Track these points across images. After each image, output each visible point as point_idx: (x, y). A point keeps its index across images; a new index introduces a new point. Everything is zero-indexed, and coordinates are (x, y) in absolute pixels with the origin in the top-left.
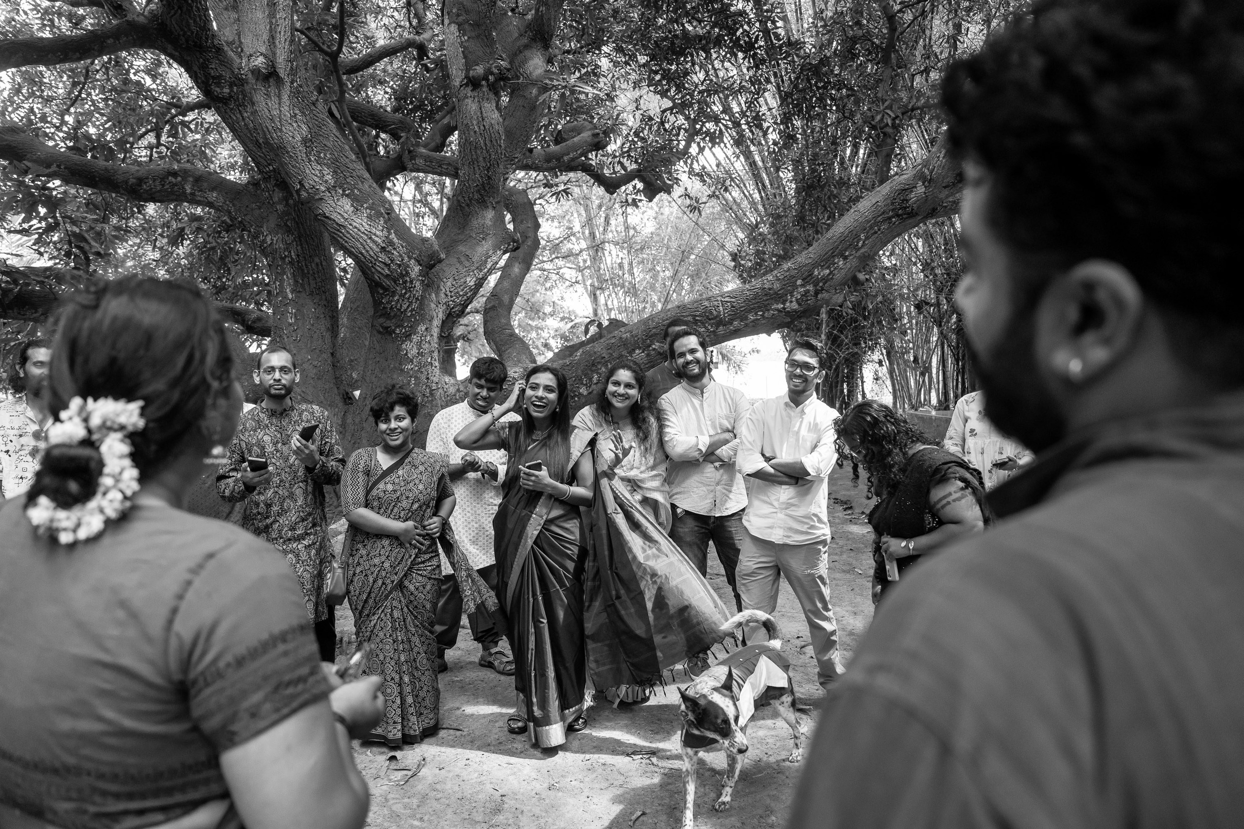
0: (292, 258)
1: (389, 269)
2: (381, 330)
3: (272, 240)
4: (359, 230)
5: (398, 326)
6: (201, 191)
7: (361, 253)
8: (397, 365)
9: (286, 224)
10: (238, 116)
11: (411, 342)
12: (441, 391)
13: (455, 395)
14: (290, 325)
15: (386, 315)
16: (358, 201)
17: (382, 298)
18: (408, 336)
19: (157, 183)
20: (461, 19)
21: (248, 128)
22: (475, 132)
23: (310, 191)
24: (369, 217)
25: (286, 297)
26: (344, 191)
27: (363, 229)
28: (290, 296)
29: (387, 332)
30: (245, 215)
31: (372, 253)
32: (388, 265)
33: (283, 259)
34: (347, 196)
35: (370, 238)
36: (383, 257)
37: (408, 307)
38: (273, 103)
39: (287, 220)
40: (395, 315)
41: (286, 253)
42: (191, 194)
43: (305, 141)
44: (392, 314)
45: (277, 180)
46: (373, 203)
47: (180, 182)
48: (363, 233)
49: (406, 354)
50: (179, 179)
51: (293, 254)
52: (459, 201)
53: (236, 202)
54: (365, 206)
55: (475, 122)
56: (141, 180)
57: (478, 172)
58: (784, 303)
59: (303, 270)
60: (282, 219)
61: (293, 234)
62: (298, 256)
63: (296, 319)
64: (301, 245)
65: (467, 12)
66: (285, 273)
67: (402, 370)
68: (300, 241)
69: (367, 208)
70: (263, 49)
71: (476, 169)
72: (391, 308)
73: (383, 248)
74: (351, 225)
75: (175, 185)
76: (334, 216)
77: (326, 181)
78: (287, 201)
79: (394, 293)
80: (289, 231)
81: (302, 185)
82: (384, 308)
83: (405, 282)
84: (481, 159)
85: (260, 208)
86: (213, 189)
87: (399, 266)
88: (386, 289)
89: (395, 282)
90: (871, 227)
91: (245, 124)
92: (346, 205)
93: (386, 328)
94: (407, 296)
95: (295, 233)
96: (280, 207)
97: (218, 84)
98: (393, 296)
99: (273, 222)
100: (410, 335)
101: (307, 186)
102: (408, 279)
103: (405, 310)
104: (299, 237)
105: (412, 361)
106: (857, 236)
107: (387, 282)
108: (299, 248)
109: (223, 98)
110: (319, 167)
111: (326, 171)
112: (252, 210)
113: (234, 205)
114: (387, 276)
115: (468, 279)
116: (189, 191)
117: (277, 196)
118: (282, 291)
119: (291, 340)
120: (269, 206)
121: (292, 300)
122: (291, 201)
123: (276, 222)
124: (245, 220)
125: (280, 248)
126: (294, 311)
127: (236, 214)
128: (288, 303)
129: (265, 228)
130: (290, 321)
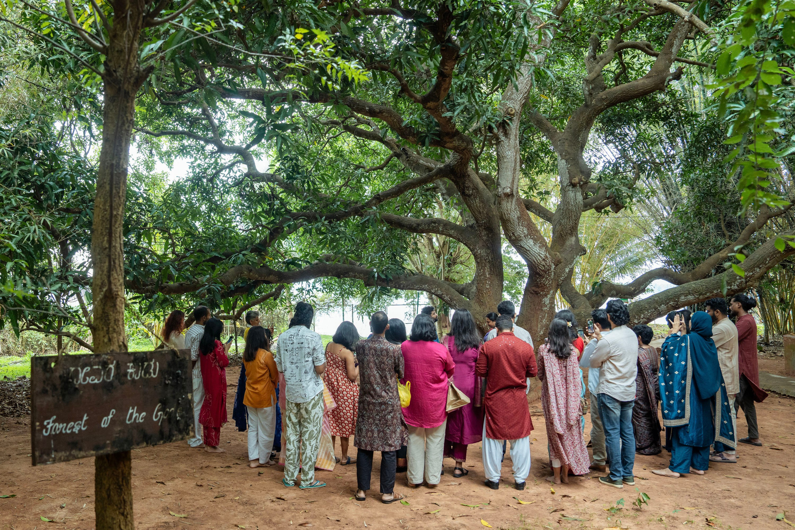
1: (544, 268)
2: (533, 292)
3: (481, 251)
4: (535, 252)
5: (542, 291)
6: (447, 230)
7: (534, 262)
8: (540, 308)
9: (487, 245)
11: (547, 298)
14: (487, 289)
15: (537, 286)
16: (536, 241)
17: (538, 278)
18: (546, 295)
19: (427, 226)
20: (567, 157)
22: (572, 205)
23: (517, 237)
25: (486, 277)
26: (531, 237)
27: (537, 252)
28: (488, 276)
29: (537, 293)
30: (468, 241)
31: (539, 261)
32: (544, 266)
33: (486, 260)
34: (532, 239)
35: (539, 256)
36: (543, 263)
37: (548, 283)
38: (509, 205)
39: (488, 243)
40: (542, 286)
41: (487, 257)
42: (442, 231)
43: (518, 218)
44: (540, 286)
45: (485, 227)
46: (541, 241)
47: (437, 226)
49: (544, 303)
50: (437, 224)
51: (490, 258)
52: (561, 234)
55: (572, 201)
56: (418, 225)
58: (731, 286)
59: (494, 265)
60: (485, 243)
61: (490, 249)
62: (492, 259)
63: (490, 286)
65: (569, 154)
66: (486, 266)
67: (542, 310)
69: (539, 243)
70: (509, 185)
72: (541, 283)
73: (543, 259)
74: (532, 250)
75: (435, 227)
76: (526, 247)
77: (524, 233)
79: (543, 277)
81: (513, 234)
82: (537, 283)
83: (549, 273)
86: (452, 229)
87: (549, 265)
88: (540, 275)
89: (545, 273)
90: (772, 255)
92: (531, 242)
93: (535, 292)
94: (548, 278)
97: (468, 190)
101: (516, 235)
102: (550, 271)
103: (546, 284)
104: (493, 251)
105: (546, 306)
106: (766, 259)
107: (542, 273)
108: (493, 255)
109: (469, 195)
110: (522, 228)
111: (525, 229)
113: (462, 236)
114: (543, 271)
115: (566, 269)
117: (484, 233)
118: (484, 274)
119: (487, 295)
120: (479, 237)
121: (488, 278)
122: (490, 235)
123: (482, 244)
124: (467, 243)
125: (484, 255)
126: (489, 283)
127: (462, 240)
128: (486, 279)
129: (477, 246)
130: (487, 287)
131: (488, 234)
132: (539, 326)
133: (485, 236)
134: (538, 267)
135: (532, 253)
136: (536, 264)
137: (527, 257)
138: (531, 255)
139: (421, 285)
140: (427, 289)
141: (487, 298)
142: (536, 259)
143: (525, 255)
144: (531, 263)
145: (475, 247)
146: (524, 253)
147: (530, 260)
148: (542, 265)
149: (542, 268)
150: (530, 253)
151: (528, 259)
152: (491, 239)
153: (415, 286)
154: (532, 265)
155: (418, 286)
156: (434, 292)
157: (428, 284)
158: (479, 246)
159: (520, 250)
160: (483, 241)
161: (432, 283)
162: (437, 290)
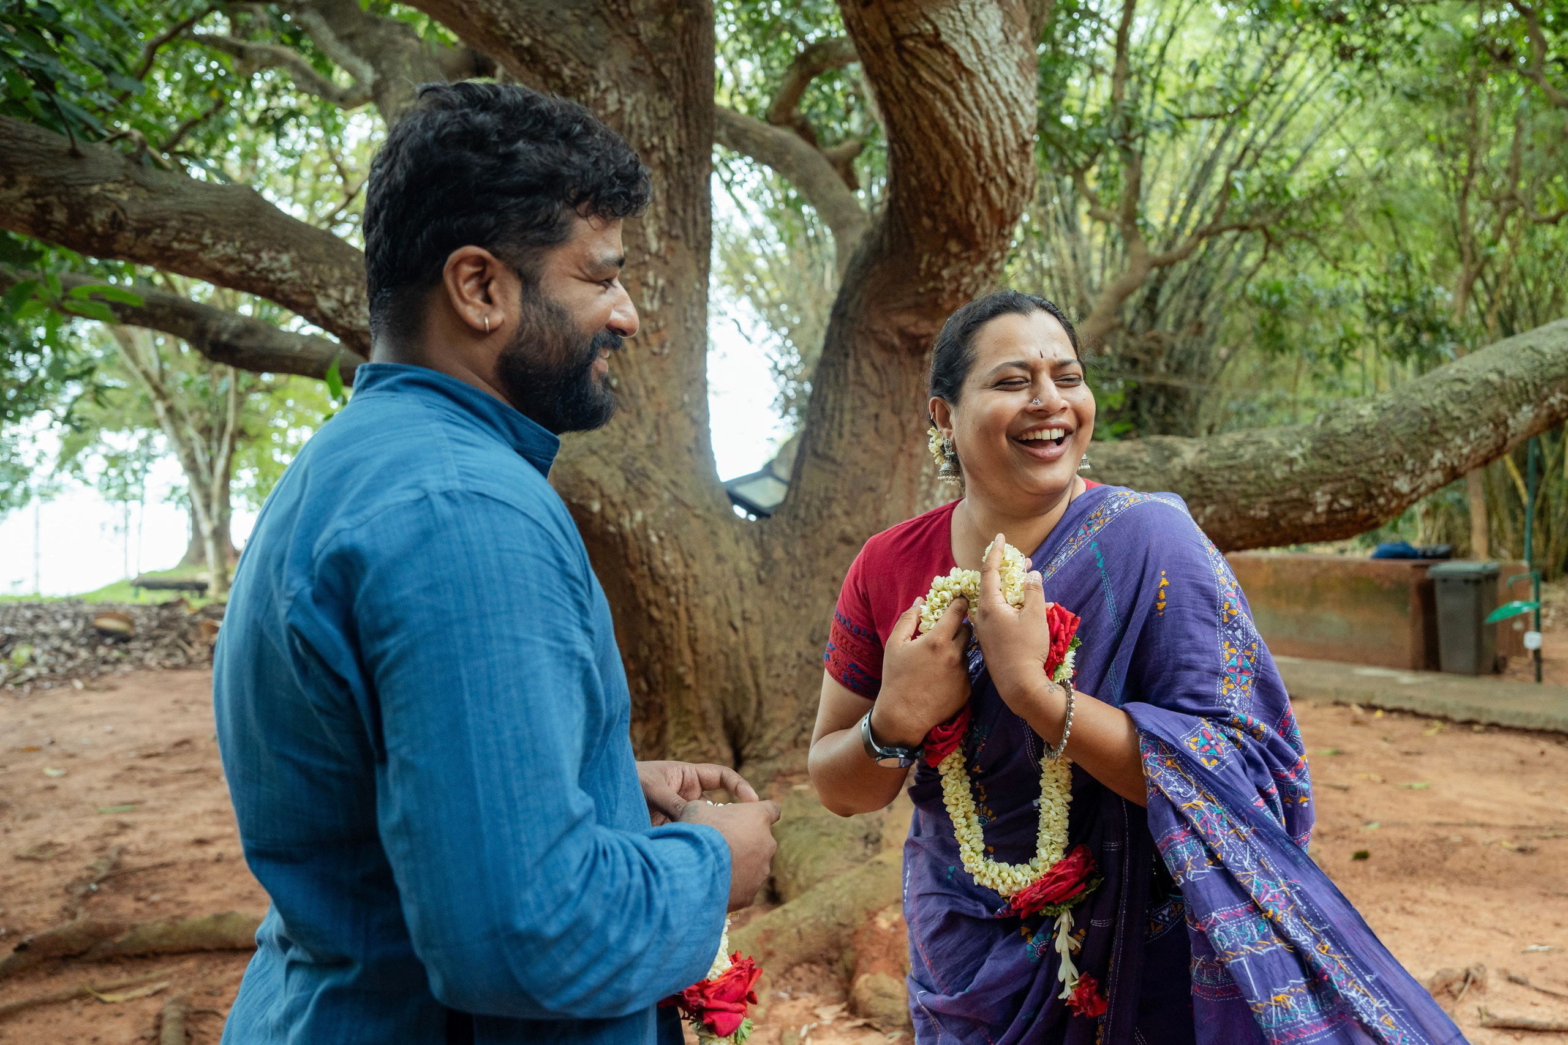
0: (667, 154)
1: (1009, 196)
2: (897, 341)
3: (620, 102)
4: (998, 90)
7: (978, 148)
9: (657, 72)
16: (1012, 21)
17: (947, 264)
24: (1021, 66)
27: (1005, 90)
28: (654, 245)
30: (545, 33)
31: (1000, 151)
32: (1011, 185)
35: (1012, 116)
36: (1015, 164)
39: (662, 62)
41: (656, 140)
44: (947, 306)
48: (1004, 100)
51: (669, 144)
54: (1020, 35)
59: (686, 187)
60: (649, 56)
61: (672, 97)
62: (680, 151)
64: (688, 126)
68: (686, 116)
69: (1020, 42)
72: (956, 291)
76: (962, 47)
78: (668, 17)
79: (981, 255)
80: (664, 88)
82: (934, 289)
85: (585, 23)
88: (969, 243)
95: (680, 95)
96: (646, 28)
99: (621, 57)
104: (685, 109)
108: (683, 133)
112: (566, 22)
119: (645, 352)
120: (612, 21)
121: (657, 255)
122: (678, 19)
123: (634, 64)
124: (544, 45)
125: (641, 126)
126: (661, 282)
127: (513, 29)
128: (644, 263)
129: (602, 70)
130: (648, 306)
131: (665, 11)
133: (648, 15)
134: (983, 186)
135: (981, 91)
136: (979, 169)
137: (946, 115)
138: (972, 105)
139: (252, 244)
140: (286, 287)
141: (646, 368)
142: (991, 136)
143: (939, 104)
144: (957, 155)
145: (586, 72)
146: (934, 89)
147: (961, 136)
148: (1008, 176)
149: (1001, 195)
150: (973, 91)
151: (947, 125)
152: (683, 42)
153: (207, 240)
154: (956, 173)
155: (230, 250)
156: (330, 314)
157: (293, 254)
158: (612, 68)
159: (917, 64)
160: (634, 46)
161: (320, 249)
162: (355, 303)
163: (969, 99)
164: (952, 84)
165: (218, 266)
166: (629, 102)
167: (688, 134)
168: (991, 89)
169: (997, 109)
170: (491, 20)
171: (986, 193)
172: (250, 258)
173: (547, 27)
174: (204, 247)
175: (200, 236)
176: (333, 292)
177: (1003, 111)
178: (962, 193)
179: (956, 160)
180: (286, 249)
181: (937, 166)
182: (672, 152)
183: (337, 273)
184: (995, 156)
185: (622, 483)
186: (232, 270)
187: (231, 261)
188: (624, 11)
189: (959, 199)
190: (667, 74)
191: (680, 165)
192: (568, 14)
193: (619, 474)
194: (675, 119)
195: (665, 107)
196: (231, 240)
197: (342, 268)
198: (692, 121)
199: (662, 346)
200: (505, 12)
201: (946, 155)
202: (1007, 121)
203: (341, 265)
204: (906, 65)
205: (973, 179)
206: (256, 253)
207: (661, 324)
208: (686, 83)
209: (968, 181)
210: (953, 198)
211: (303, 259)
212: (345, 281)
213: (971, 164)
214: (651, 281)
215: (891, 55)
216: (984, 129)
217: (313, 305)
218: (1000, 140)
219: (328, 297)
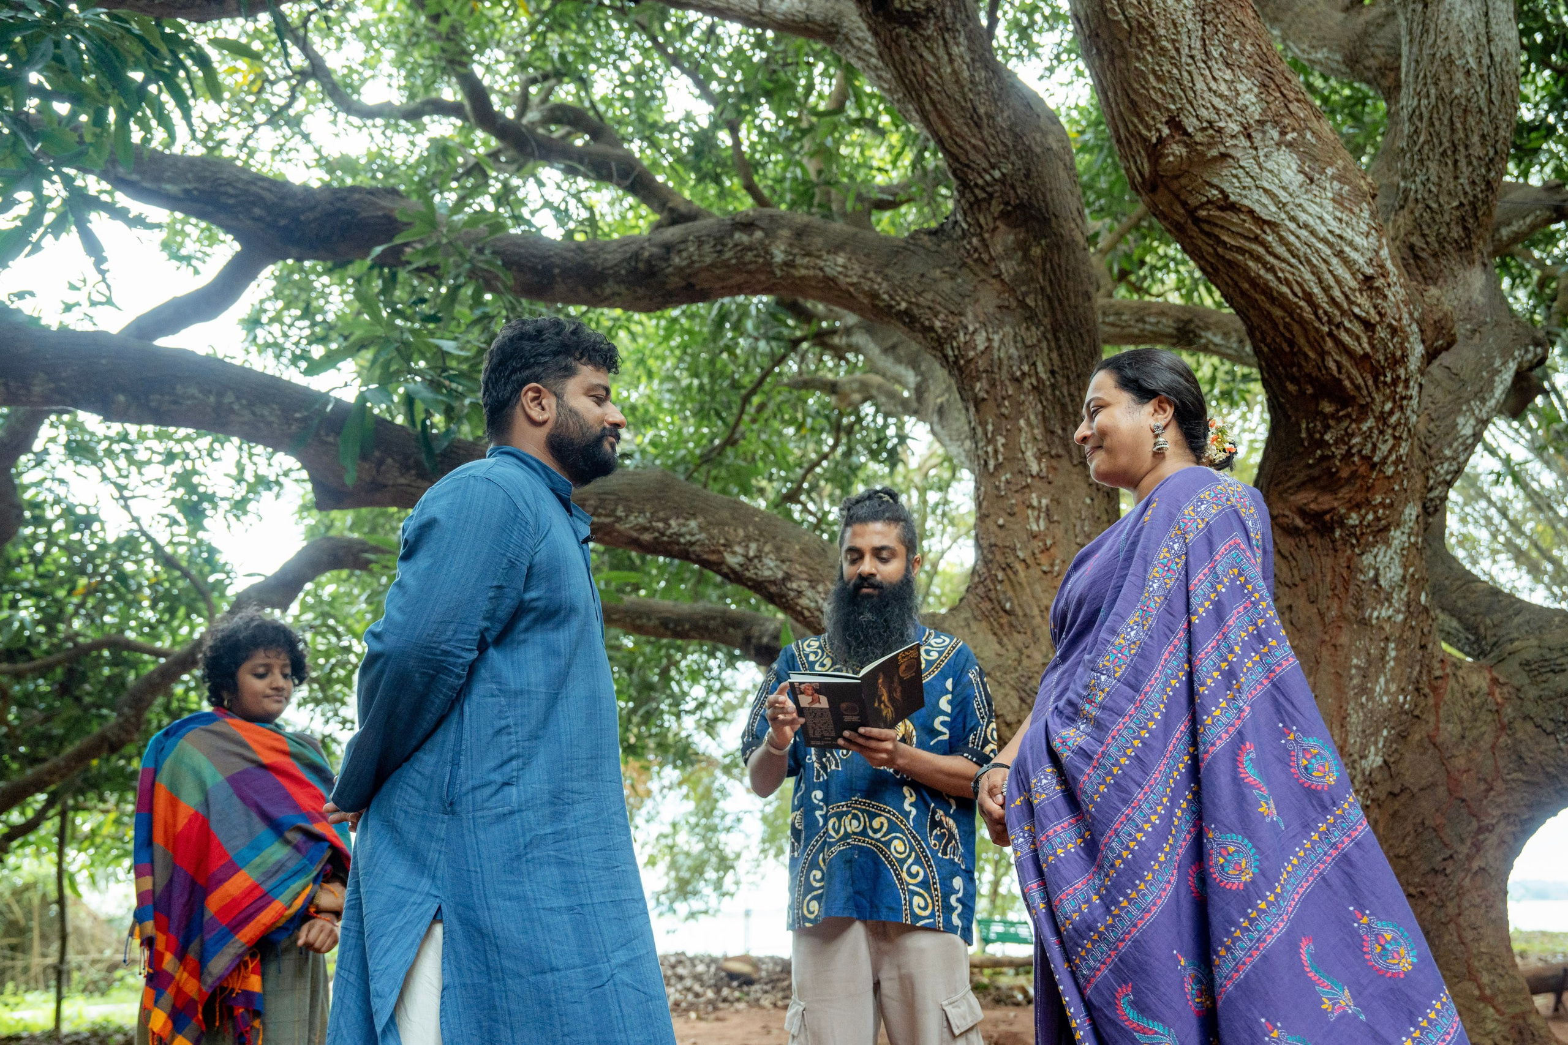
0: (1039, 379)
1: (1371, 339)
2: (1299, 522)
3: (989, 340)
4: (1313, 233)
5: (1358, 506)
6: (808, 254)
7: (1309, 297)
8: (1349, 609)
9: (1022, 304)
10: (941, 52)
11: (1389, 546)
12: (1452, 682)
13: (1491, 693)
14: (1034, 536)
16: (1315, 159)
17: (1327, 427)
18: (1381, 532)
19: (707, 248)
21: (957, 81)
22: (1468, 73)
23: (1199, 137)
24: (1338, 200)
25: (1023, 472)
26: (1283, 133)
27: (1322, 230)
28: (1034, 468)
29: (1323, 525)
30: (919, 294)
31: (1337, 293)
32: (1368, 326)
33: (1017, 381)
34: (1290, 145)
35: (1340, 254)
36: (1363, 304)
37: (1390, 452)
39: (1025, 294)
40: (1354, 475)
41: (1026, 368)
42: (786, 264)
44: (1345, 473)
45: (1007, 204)
46: (1345, 168)
47: (761, 242)
48: (1324, 240)
49: (1375, 580)
50: (759, 234)
51: (1040, 368)
52: (1412, 247)
53: (889, 272)
54: (1330, 171)
55: (1469, 49)
57: (1465, 170)
59: (1064, 406)
60: (1012, 291)
61: (1039, 325)
62: (1053, 373)
63: (1050, 520)
64: (1059, 348)
66: (1021, 414)
67: (1364, 623)
68: (1057, 339)
69: (1333, 178)
71: (1463, 163)
72: (1349, 454)
73: (1368, 279)
74: (1293, 219)
75: (750, 248)
76: (1255, 201)
77: (1243, 110)
78: (1026, 251)
79: (1364, 410)
80: (1031, 317)
81: (1175, 124)
82: (1324, 458)
83: (1395, 381)
84: (1475, 139)
85: (953, 277)
86: (836, 249)
87: (1394, 331)
88: (1343, 399)
89: (1376, 381)
91: (954, 71)
92: (1286, 169)
93: (1315, 518)
94: (1393, 420)
95: (1046, 321)
96: (1008, 268)
98: (1359, 421)
99: (989, 299)
100: (1386, 529)
101: (1190, 124)
102: (1402, 372)
103: (1385, 459)
104: (1055, 332)
105: (1389, 599)
107: (1354, 377)
108: (1054, 355)
109: (916, 13)
110: (1228, 75)
111: (1244, 83)
112: (936, 280)
113: (886, 278)
114: (1363, 361)
115: (1461, 420)
116: (779, 256)
117: (1003, 239)
118: (1014, 455)
119: (1036, 572)
120: (977, 269)
121: (1039, 476)
122: (1036, 251)
123: (998, 302)
124: (918, 305)
125: (1010, 358)
126: (1044, 502)
127: (892, 298)
128: (1028, 486)
129: (970, 315)
130: (1035, 528)
131: (1023, 247)
132: (1355, 718)
133: (1008, 255)
134: (1330, 334)
135: (1292, 239)
136: (1320, 319)
137: (1262, 272)
138: (1287, 255)
139: (661, 514)
140: (697, 548)
141: (1038, 588)
142: (1320, 281)
143: (1251, 264)
144: (1289, 309)
145: (956, 320)
146: (1241, 250)
147: (1285, 289)
148: (1357, 317)
149: (1358, 339)
150: (1282, 240)
151: (1266, 283)
152: (1044, 271)
153: (620, 513)
154: (1296, 328)
155: (641, 520)
156: (738, 568)
157: (701, 519)
158: (979, 311)
159: (1217, 231)
160: (998, 286)
161: (726, 514)
162: (758, 557)
163: (1281, 250)
164: (1256, 239)
165: (635, 534)
166: (996, 338)
167: (1061, 356)
168: (1304, 233)
169: (1317, 251)
170: (874, 296)
171: (1338, 342)
172: (661, 525)
173: (919, 289)
174: (619, 519)
175: (614, 511)
176: (738, 549)
177: (1326, 251)
178: (1312, 347)
179: (1291, 315)
180: (694, 516)
181: (1275, 326)
182: (1043, 376)
183: (741, 533)
184: (1333, 301)
185: (1016, 703)
186: (646, 537)
187: (645, 529)
188: (985, 257)
189: (1312, 355)
190: (1032, 304)
191: (1053, 386)
192: (938, 273)
193: (1013, 693)
194: (1044, 344)
195: (1033, 335)
196: (642, 512)
197: (745, 528)
198: (1063, 341)
199: (1052, 565)
200: (885, 285)
201: (1278, 312)
202: (1334, 261)
203: (745, 527)
204: (1209, 235)
205: (1317, 330)
206: (666, 521)
207: (1049, 542)
208: (1052, 309)
209: (1312, 333)
210: (1306, 356)
211: (710, 523)
212: (748, 538)
213: (1308, 314)
214: (1035, 503)
215: (1192, 230)
216: (1308, 276)
217: (723, 562)
218: (1332, 282)
219: (734, 553)
